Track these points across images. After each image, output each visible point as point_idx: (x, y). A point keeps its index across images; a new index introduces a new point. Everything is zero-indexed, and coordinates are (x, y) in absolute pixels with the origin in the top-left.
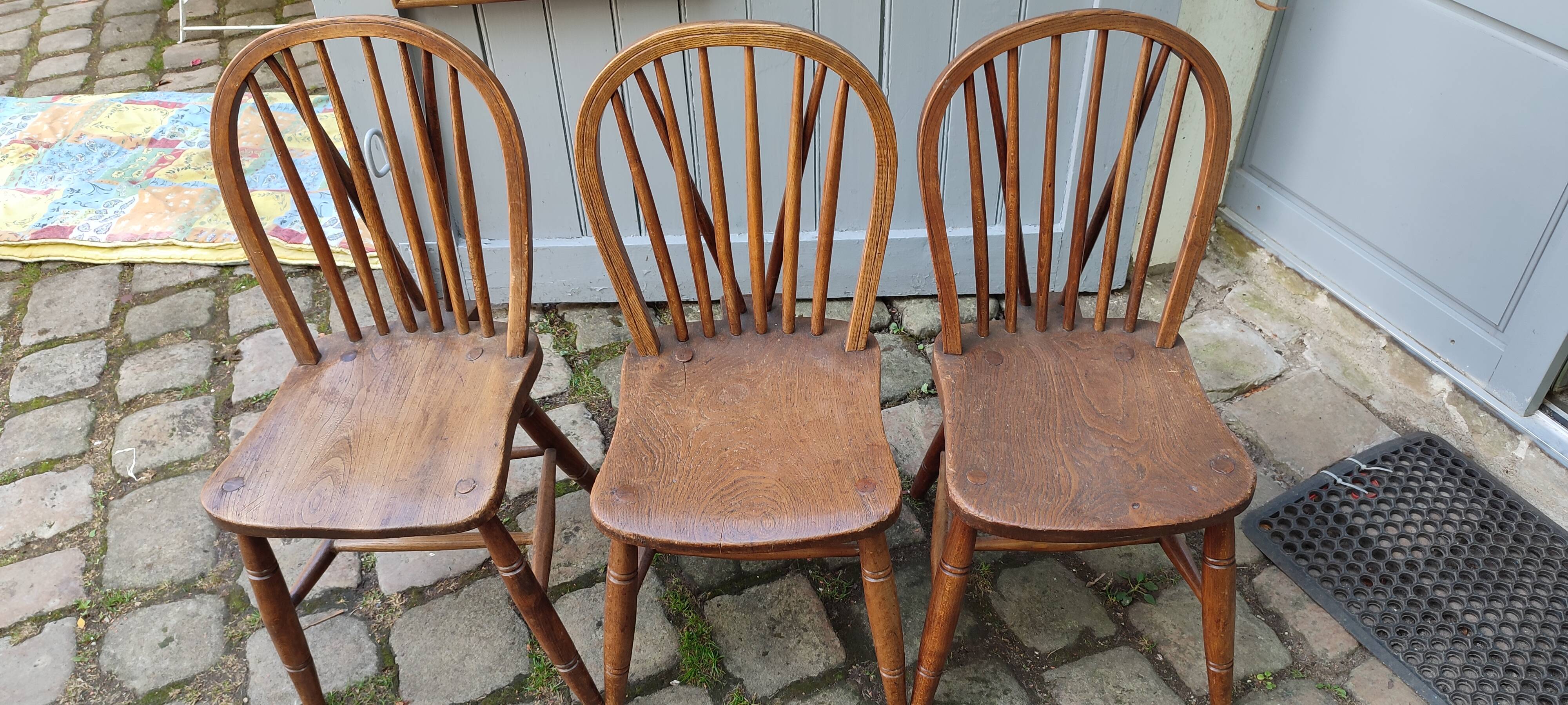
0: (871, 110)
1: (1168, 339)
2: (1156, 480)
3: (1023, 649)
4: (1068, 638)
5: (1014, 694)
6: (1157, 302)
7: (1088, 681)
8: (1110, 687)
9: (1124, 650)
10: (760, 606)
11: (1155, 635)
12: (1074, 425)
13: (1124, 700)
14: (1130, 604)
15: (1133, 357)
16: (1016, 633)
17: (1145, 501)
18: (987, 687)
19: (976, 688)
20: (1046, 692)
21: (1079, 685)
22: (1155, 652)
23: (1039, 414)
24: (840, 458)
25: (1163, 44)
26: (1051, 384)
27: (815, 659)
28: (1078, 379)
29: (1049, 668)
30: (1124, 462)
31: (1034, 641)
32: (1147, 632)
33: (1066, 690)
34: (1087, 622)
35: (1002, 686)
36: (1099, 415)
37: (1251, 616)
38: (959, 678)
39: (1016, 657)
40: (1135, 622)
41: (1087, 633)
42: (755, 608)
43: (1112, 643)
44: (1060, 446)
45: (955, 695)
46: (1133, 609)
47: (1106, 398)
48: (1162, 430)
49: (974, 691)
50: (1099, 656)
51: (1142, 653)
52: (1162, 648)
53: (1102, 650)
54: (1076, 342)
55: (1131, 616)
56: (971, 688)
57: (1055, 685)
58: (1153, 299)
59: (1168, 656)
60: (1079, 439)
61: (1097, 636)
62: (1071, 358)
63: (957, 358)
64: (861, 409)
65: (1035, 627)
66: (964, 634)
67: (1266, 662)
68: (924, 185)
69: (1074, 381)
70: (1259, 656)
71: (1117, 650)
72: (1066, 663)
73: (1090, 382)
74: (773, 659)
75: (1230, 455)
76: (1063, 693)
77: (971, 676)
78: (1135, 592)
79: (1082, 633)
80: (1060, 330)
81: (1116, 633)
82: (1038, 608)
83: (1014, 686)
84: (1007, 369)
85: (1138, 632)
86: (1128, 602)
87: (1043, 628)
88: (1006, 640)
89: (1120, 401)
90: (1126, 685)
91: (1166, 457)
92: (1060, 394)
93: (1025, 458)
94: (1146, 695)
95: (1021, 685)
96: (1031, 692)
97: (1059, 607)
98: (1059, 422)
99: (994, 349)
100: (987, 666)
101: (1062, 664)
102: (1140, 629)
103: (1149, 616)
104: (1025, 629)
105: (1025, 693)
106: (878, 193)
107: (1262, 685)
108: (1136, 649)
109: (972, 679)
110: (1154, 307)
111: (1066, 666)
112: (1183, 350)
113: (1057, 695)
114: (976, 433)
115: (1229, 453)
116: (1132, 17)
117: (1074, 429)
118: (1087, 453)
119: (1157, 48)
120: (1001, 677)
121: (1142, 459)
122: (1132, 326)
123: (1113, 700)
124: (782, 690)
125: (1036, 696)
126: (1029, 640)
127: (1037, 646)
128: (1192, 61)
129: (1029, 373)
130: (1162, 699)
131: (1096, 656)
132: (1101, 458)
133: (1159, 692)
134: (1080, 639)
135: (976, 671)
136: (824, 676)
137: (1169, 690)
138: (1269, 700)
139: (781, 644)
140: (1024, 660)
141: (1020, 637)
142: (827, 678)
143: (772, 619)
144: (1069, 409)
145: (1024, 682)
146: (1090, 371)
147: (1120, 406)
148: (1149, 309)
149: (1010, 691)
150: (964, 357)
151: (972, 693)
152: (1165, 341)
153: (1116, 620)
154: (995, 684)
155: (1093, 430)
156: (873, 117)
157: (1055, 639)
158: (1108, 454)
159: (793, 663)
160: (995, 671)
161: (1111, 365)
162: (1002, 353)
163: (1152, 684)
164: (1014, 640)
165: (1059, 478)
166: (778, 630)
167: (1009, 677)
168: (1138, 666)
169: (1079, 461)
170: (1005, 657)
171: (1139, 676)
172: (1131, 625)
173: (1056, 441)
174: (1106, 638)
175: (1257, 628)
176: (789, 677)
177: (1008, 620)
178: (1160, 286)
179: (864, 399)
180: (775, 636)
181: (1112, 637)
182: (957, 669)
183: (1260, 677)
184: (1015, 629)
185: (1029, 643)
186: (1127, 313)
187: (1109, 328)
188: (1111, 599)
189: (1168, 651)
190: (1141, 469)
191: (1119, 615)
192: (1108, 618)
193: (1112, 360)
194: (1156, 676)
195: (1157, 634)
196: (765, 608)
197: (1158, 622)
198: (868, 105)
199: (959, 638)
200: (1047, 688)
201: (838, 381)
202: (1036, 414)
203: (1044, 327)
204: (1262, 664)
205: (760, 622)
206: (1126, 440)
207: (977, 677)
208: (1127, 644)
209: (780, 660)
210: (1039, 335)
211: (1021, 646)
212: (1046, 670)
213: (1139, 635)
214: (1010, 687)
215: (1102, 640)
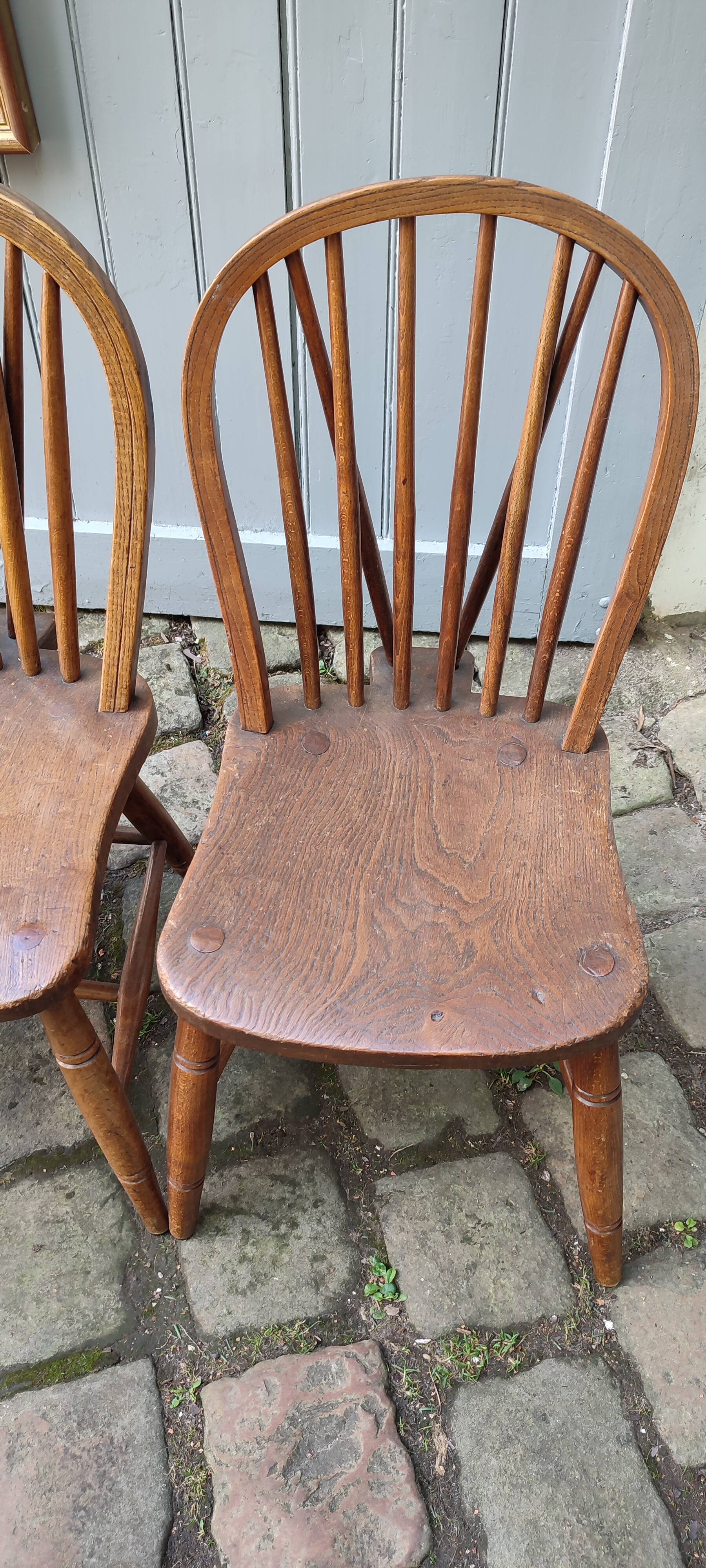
0: (93, 327)
1: (579, 740)
2: (486, 974)
3: (362, 1140)
4: (427, 1131)
5: (326, 1208)
6: (673, 664)
7: (433, 1203)
8: (462, 1216)
9: (500, 1159)
10: (28, 1035)
11: (549, 1140)
12: (396, 863)
13: (475, 1239)
14: (528, 1089)
15: (523, 761)
16: (358, 1115)
17: (455, 1009)
18: (293, 1193)
19: (279, 1191)
20: (373, 1210)
21: (419, 1207)
22: (541, 1167)
23: (351, 840)
24: (14, 884)
25: (592, 251)
26: (387, 793)
27: (75, 1121)
28: (430, 789)
29: (388, 1174)
30: (449, 935)
31: (379, 1129)
32: (539, 1136)
33: (399, 1212)
34: (460, 1109)
35: (315, 1193)
36: (440, 850)
37: (691, 1129)
38: (260, 1175)
39: (348, 1149)
40: (527, 1116)
41: (456, 1126)
42: (20, 1039)
43: (486, 1146)
44: (362, 896)
45: (246, 1199)
46: (530, 1098)
47: (461, 824)
48: (526, 888)
49: (275, 1196)
50: (461, 1165)
51: (523, 1166)
52: (553, 1163)
53: (469, 1154)
54: (446, 730)
55: (524, 1108)
56: (271, 1191)
57: (387, 1201)
58: (669, 659)
59: (558, 1176)
60: (396, 888)
61: (469, 1132)
62: (432, 754)
63: (259, 738)
64: (79, 806)
65: (386, 1110)
66: (286, 1108)
67: (694, 1203)
68: (193, 463)
69: (425, 790)
70: (685, 1193)
71: (489, 1158)
72: (413, 1169)
73: (447, 795)
74: (20, 1115)
75: (614, 944)
76: (394, 1216)
77: (277, 1173)
78: (540, 1073)
79: (449, 1125)
80: (429, 707)
81: (497, 1132)
82: (397, 1082)
83: (331, 1196)
84: (329, 762)
85: (527, 1133)
86: (525, 1086)
87: (396, 1112)
88: (342, 1124)
89: (481, 831)
90: (486, 1215)
91: (515, 935)
92: (394, 809)
93: (298, 912)
94: (508, 1234)
95: (342, 1194)
96: (351, 1206)
97: (428, 1083)
98: (376, 855)
99: (320, 730)
100: (303, 1160)
101: (408, 1170)
102: (531, 1129)
103: (548, 1111)
104: (371, 1110)
105: (343, 1209)
106: (120, 469)
107: (678, 1240)
108: (516, 1159)
109: (275, 1178)
110: (668, 670)
111: (412, 1173)
112: (603, 757)
113: (386, 1218)
114: (237, 863)
115: (614, 941)
116: (534, 193)
117: (394, 870)
118: (398, 913)
119: (581, 257)
120: (318, 1179)
121: (479, 935)
122: (534, 713)
123: (460, 1237)
124: (17, 1162)
125: (356, 1214)
126: (373, 1128)
127: (381, 1139)
128: (637, 283)
129: (360, 772)
130: (529, 1243)
131: (458, 1163)
132: (417, 924)
133: (529, 1232)
134: (444, 1135)
135: (286, 1167)
136: (79, 1149)
137: (544, 1230)
138: (682, 1264)
139: (39, 1094)
140: (359, 1156)
141: (362, 1121)
142: (84, 1152)
143: (39, 1056)
144: (400, 835)
145: (348, 1191)
146: (454, 778)
147: (478, 839)
148: (661, 672)
149: (322, 1201)
150: (270, 738)
151: (270, 1199)
152: (575, 742)
153: (501, 1110)
154: (306, 1189)
155: (421, 874)
156: (98, 339)
157: (410, 1131)
158: (429, 919)
159: (45, 1124)
160: (312, 1168)
161: (487, 771)
162: (332, 736)
163: (523, 1216)
164: (352, 1124)
165: (336, 954)
166: (41, 1072)
167: (329, 1181)
168: (512, 1186)
169: (379, 926)
170: (334, 1149)
171: (508, 1203)
172: (521, 1120)
173: (357, 889)
174: (480, 1137)
175: (693, 1149)
176: (33, 1144)
177: (353, 1095)
178: (684, 642)
179: (91, 791)
180: (35, 1081)
181: (490, 1136)
182: (261, 1160)
183: (678, 1227)
184: (358, 1109)
185: (371, 1131)
186: (528, 693)
187: (502, 712)
188: (503, 1079)
189: (560, 1169)
190: (470, 951)
191: (510, 1103)
192: (492, 1107)
193: (491, 763)
194: (532, 1204)
195: (551, 1139)
196: (33, 1039)
197: (558, 1122)
198: (88, 318)
199: (279, 1113)
200: (377, 1205)
201: (69, 755)
202: (347, 839)
203: (406, 700)
204: (687, 1207)
205: (20, 1059)
206: (466, 898)
207: (285, 1176)
208: (505, 1148)
209: (30, 1117)
210: (398, 714)
211: (360, 1135)
212: (384, 1175)
213: (527, 1137)
214: (325, 1197)
215: (474, 1139)
